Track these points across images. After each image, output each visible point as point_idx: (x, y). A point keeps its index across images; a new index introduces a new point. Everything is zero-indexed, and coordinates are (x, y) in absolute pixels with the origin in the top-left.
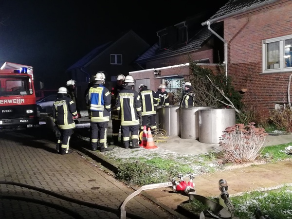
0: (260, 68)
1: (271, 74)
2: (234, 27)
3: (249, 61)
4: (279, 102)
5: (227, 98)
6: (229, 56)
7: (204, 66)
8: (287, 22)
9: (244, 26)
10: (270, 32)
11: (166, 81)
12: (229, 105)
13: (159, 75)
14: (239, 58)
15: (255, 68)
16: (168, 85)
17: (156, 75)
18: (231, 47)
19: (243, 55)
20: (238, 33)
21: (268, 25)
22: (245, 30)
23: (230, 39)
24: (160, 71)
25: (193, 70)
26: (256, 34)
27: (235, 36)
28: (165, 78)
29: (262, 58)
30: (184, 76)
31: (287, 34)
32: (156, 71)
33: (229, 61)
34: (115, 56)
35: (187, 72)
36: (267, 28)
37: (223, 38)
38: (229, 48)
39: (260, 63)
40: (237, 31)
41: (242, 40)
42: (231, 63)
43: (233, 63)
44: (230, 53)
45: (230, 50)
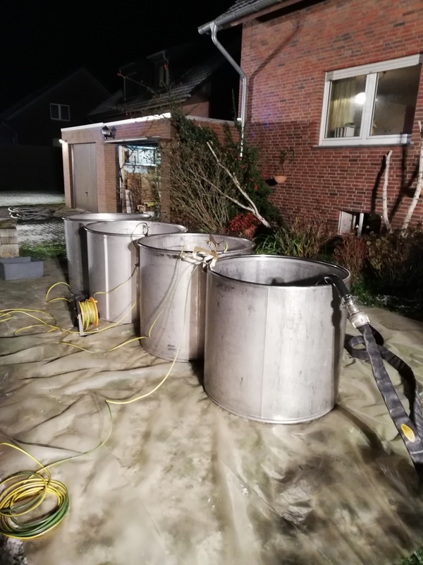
0: (315, 135)
1: (341, 147)
2: (264, 43)
3: (292, 118)
4: (351, 209)
5: (245, 194)
6: (249, 106)
7: (202, 123)
8: (397, 25)
9: (288, 40)
10: (348, 53)
11: (126, 150)
12: (248, 208)
13: (112, 136)
14: (270, 112)
15: (304, 132)
16: (130, 158)
17: (106, 136)
18: (254, 85)
19: (279, 105)
20: (271, 57)
21: (346, 37)
22: (288, 49)
23: (253, 71)
24: (114, 129)
25: (178, 128)
26: (313, 59)
27: (265, 63)
28: (124, 144)
29: (321, 113)
30: (161, 140)
31: (392, 55)
32: (105, 128)
33: (249, 117)
34: (57, 106)
35: (165, 132)
36: (342, 43)
37: (239, 65)
38: (250, 89)
39: (315, 124)
40: (271, 52)
41: (281, 71)
42: (253, 121)
43: (256, 121)
44: (251, 100)
45: (252, 93)
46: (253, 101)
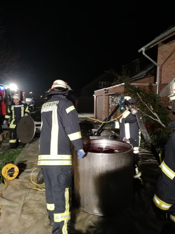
2: (166, 52)
5: (155, 114)
6: (160, 77)
11: (112, 97)
12: (156, 120)
13: (107, 92)
14: (169, 79)
18: (163, 69)
20: (169, 57)
23: (162, 63)
24: (108, 90)
27: (167, 60)
28: (111, 95)
32: (105, 90)
33: (160, 81)
34: (101, 83)
35: (123, 90)
37: (157, 62)
38: (161, 70)
40: (169, 55)
41: (173, 62)
42: (162, 83)
43: (163, 83)
44: (161, 74)
45: (161, 72)
46: (162, 75)
